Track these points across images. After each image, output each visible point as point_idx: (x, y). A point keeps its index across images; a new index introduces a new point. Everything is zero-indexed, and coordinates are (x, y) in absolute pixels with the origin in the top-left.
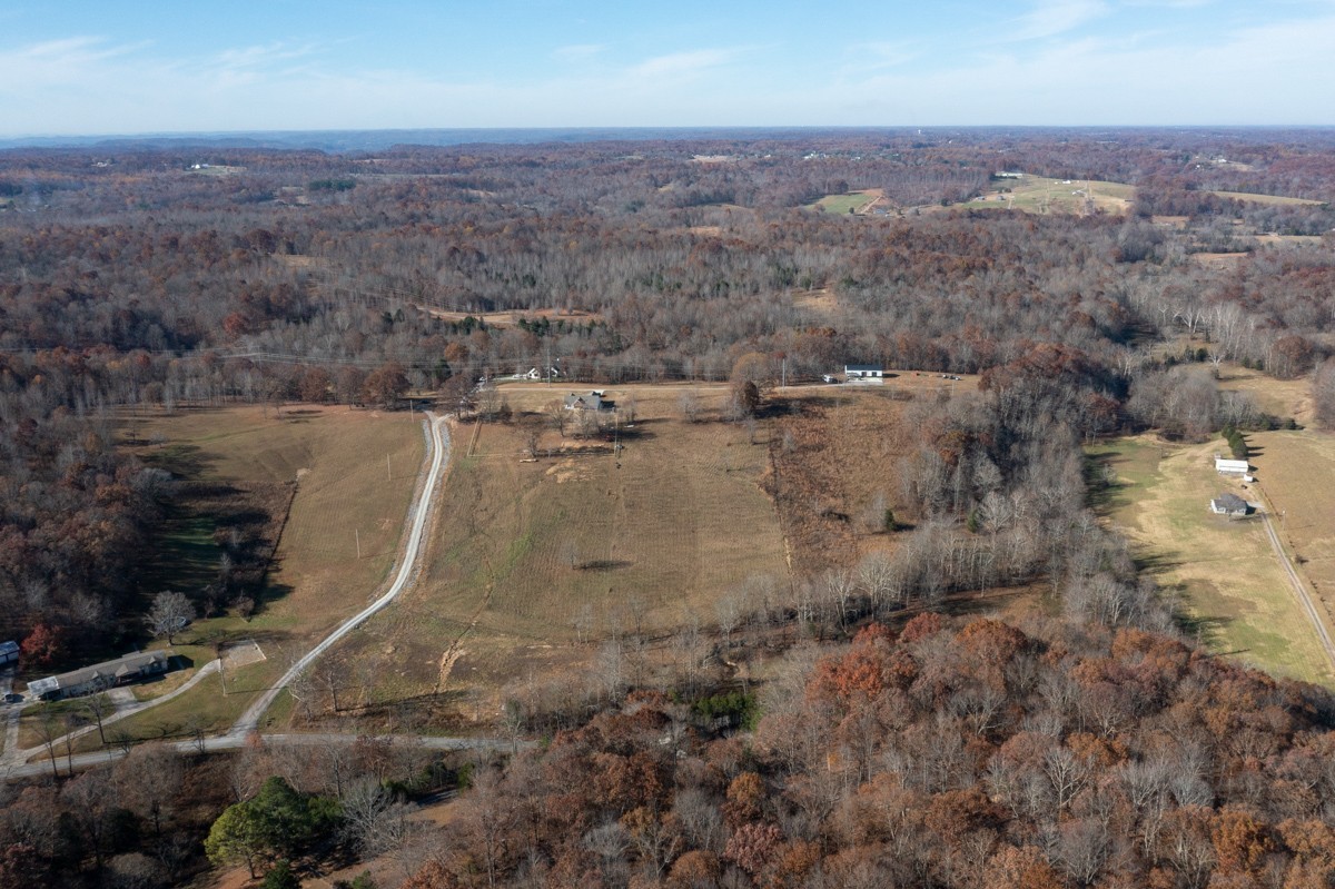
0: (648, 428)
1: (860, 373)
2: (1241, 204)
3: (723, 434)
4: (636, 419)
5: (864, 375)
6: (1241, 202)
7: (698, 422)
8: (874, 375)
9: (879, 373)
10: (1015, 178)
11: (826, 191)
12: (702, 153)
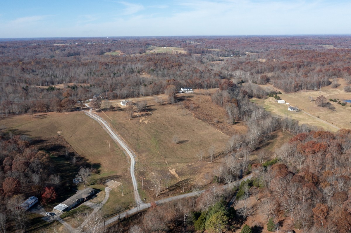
0: (152, 107)
1: (186, 90)
2: (210, 51)
3: (171, 107)
4: (147, 105)
5: (187, 90)
6: (210, 50)
7: (163, 105)
8: (190, 90)
9: (191, 89)
10: (151, 47)
11: (105, 51)
12: (55, 43)
